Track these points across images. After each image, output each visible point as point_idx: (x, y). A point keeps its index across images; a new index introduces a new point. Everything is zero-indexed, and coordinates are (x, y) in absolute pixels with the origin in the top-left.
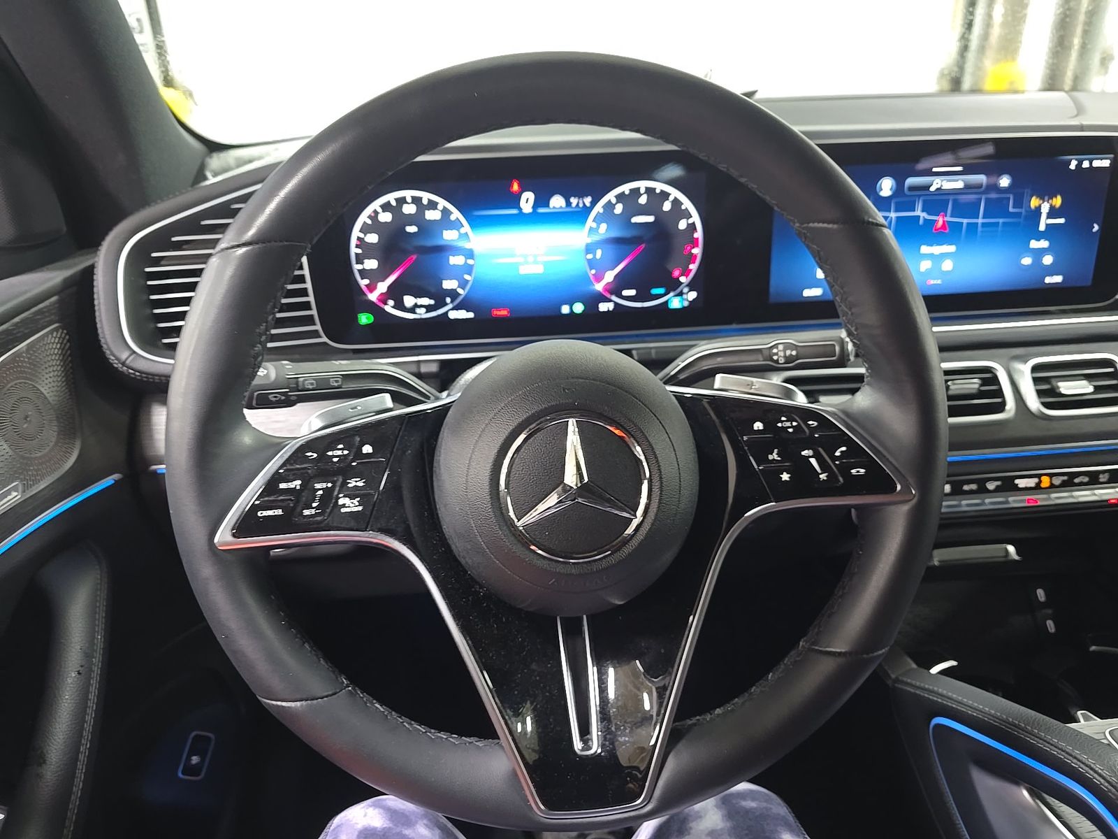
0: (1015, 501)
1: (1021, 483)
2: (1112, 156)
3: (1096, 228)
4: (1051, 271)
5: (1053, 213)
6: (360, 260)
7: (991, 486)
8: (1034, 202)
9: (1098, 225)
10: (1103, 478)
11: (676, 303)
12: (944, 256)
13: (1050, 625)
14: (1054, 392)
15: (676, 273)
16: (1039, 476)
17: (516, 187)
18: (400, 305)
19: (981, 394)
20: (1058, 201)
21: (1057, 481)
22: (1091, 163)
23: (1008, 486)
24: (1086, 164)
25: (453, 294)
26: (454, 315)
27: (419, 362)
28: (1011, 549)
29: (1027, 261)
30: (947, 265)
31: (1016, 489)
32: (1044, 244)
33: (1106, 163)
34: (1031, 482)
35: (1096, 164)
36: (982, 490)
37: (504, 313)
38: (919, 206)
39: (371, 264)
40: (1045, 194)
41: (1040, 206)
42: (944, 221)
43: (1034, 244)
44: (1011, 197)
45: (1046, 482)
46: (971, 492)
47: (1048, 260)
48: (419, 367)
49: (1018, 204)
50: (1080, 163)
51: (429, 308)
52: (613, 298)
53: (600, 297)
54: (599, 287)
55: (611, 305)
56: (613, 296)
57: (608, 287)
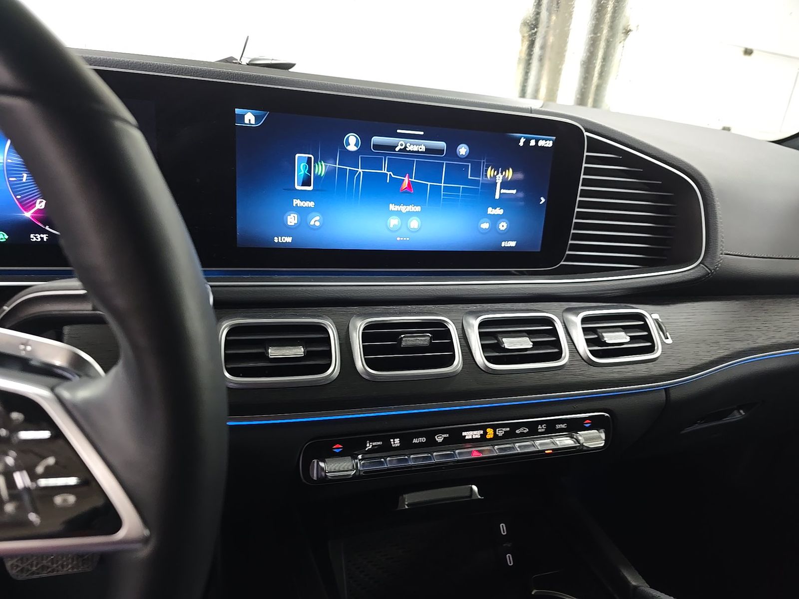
0: (461, 454)
1: (468, 435)
2: (554, 138)
3: (543, 200)
4: (507, 236)
5: (505, 185)
7: (439, 439)
8: (490, 172)
9: (545, 198)
10: (541, 429)
12: (410, 214)
13: (509, 559)
14: (499, 347)
16: (484, 428)
19: (432, 347)
20: (509, 174)
21: (500, 433)
22: (537, 142)
23: (456, 439)
24: (533, 143)
28: (475, 488)
29: (485, 226)
30: (414, 223)
31: (464, 440)
32: (499, 211)
33: (549, 144)
34: (477, 434)
35: (541, 143)
36: (431, 444)
38: (385, 165)
40: (501, 166)
41: (495, 176)
42: (409, 181)
43: (491, 211)
44: (470, 164)
45: (490, 433)
46: (420, 445)
47: (503, 226)
49: (476, 172)
50: (527, 141)
52: (47, 228)
53: (30, 227)
54: (28, 215)
55: (45, 237)
56: (47, 226)
57: (40, 216)
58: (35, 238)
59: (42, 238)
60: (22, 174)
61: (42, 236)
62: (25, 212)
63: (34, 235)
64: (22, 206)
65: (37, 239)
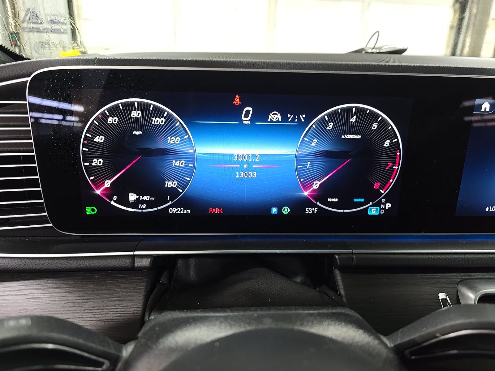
6: (88, 157)
11: (374, 211)
15: (377, 185)
17: (237, 100)
18: (124, 201)
25: (173, 192)
26: (172, 210)
27: (134, 256)
37: (219, 211)
39: (97, 162)
48: (133, 262)
51: (149, 204)
52: (318, 203)
53: (307, 202)
54: (306, 193)
55: (315, 210)
56: (318, 202)
57: (314, 194)
58: (309, 211)
59: (313, 211)
60: (307, 162)
61: (313, 209)
62: (304, 192)
63: (308, 209)
64: (303, 187)
65: (310, 212)
